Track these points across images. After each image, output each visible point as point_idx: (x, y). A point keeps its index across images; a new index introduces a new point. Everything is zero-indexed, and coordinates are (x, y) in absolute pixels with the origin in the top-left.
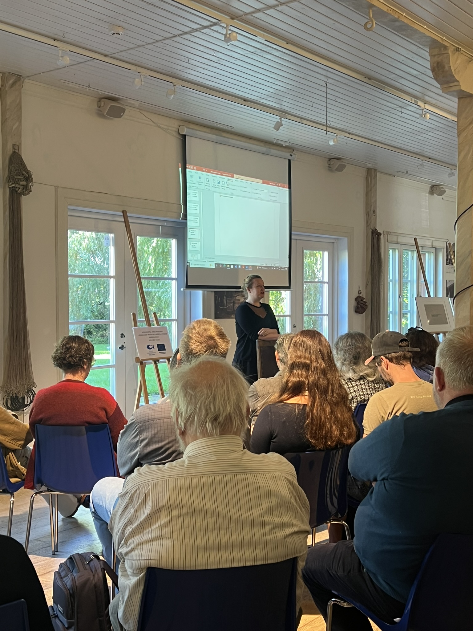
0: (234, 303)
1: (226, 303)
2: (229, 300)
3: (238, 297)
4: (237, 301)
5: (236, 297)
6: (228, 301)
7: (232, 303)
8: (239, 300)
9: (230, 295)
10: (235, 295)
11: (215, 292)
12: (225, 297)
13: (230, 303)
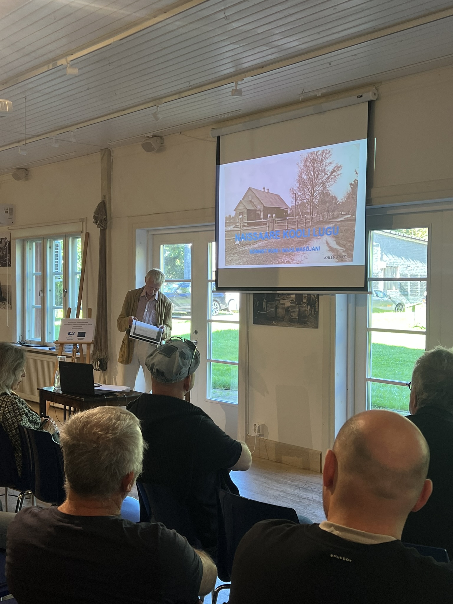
0: (276, 308)
1: (266, 308)
2: (271, 304)
3: (281, 300)
4: (280, 306)
5: (280, 300)
6: (268, 305)
7: (273, 307)
8: (284, 304)
9: (272, 298)
10: (278, 299)
11: (254, 294)
12: (265, 300)
13: (272, 307)
